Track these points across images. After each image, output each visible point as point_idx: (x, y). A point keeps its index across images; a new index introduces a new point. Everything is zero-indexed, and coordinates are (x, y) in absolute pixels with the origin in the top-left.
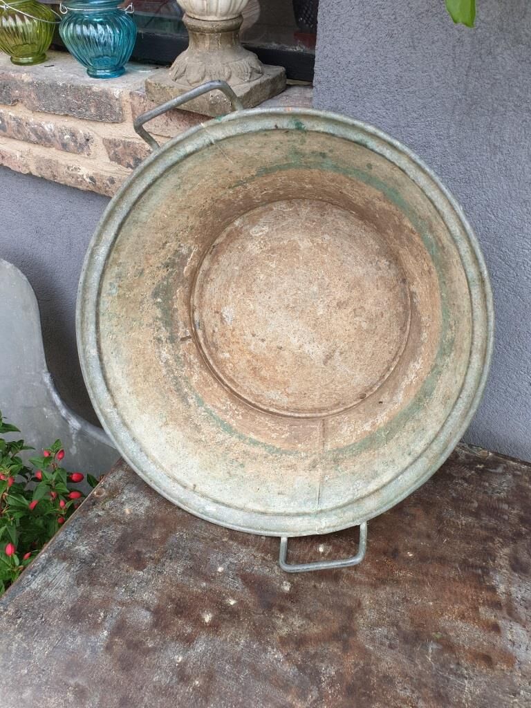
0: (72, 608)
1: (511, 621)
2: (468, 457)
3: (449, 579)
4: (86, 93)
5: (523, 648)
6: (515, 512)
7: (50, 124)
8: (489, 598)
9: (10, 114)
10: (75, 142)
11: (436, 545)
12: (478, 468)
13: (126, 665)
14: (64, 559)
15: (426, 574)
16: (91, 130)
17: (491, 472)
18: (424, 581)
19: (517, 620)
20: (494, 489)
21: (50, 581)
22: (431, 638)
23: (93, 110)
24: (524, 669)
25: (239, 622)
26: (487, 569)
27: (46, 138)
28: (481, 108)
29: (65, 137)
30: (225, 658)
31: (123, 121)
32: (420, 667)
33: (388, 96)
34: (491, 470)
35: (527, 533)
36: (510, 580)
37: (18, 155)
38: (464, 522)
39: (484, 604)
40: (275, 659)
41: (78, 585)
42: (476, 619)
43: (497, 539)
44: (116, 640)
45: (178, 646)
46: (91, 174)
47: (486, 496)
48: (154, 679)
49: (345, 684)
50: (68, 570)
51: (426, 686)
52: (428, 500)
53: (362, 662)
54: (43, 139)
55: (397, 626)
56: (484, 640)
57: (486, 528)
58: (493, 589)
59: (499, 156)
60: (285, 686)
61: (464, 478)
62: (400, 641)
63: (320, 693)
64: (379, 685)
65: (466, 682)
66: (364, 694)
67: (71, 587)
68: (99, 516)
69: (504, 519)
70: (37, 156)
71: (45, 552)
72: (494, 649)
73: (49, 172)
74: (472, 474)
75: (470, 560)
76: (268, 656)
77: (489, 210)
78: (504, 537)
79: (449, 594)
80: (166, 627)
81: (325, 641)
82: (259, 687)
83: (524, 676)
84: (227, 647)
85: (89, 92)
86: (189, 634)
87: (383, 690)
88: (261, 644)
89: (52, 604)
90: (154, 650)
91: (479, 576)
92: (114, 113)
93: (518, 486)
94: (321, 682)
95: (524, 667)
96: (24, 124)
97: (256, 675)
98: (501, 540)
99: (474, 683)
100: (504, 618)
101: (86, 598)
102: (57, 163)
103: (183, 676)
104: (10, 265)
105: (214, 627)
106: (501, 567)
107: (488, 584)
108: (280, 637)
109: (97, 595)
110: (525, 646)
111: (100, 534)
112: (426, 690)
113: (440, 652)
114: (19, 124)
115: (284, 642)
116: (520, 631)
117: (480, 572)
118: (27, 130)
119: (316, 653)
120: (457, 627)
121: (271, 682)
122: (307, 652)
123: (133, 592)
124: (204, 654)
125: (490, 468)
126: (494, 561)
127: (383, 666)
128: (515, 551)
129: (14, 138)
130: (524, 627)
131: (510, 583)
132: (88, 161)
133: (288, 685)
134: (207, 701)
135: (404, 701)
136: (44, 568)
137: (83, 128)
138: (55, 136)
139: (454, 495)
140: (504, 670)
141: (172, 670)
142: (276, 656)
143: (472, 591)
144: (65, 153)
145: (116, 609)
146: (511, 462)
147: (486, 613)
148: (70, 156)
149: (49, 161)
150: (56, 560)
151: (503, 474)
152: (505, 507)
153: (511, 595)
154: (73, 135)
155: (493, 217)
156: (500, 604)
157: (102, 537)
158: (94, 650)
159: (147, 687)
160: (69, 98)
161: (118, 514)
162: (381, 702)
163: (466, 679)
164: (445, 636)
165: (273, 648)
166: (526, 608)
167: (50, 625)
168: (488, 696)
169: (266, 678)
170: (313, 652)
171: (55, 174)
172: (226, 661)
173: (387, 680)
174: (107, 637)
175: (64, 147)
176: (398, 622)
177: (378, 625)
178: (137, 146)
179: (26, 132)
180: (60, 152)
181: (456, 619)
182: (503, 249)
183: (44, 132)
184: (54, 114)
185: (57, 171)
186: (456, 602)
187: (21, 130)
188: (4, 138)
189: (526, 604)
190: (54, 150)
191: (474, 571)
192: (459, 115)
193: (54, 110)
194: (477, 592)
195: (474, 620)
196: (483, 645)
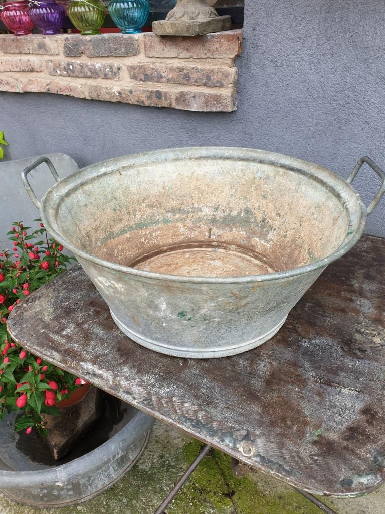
1: (361, 298)
3: (323, 281)
4: (120, 40)
6: (371, 256)
7: (98, 64)
8: (348, 289)
9: (77, 62)
10: (112, 72)
16: (121, 63)
19: (366, 297)
20: (358, 247)
22: (308, 301)
23: (123, 50)
26: (349, 278)
27: (96, 73)
28: (336, 7)
29: (107, 70)
31: (139, 53)
32: (299, 312)
33: (285, 10)
35: (378, 265)
36: (363, 282)
37: (79, 87)
39: (344, 291)
42: (339, 296)
43: (357, 266)
46: (119, 90)
47: (352, 250)
54: (94, 74)
56: (342, 304)
57: (351, 262)
58: (352, 285)
59: (349, 34)
65: (328, 318)
69: (363, 258)
70: (90, 85)
72: (348, 307)
73: (96, 94)
75: (338, 274)
77: (346, 69)
78: (362, 266)
79: (322, 286)
83: (366, 318)
85: (122, 39)
91: (344, 280)
92: (134, 49)
93: (374, 246)
95: (367, 315)
96: (85, 66)
98: (359, 267)
99: (333, 319)
100: (357, 296)
102: (101, 87)
104: (68, 157)
106: (358, 277)
107: (348, 283)
110: (368, 307)
113: (313, 307)
114: (82, 67)
116: (366, 302)
117: (344, 278)
118: (86, 70)
120: (326, 298)
126: (353, 275)
128: (368, 271)
129: (79, 77)
130: (369, 300)
132: (118, 83)
137: (116, 62)
138: (101, 70)
140: (353, 315)
143: (338, 286)
144: (106, 80)
146: (371, 237)
147: (345, 294)
148: (109, 81)
149: (96, 87)
152: (365, 254)
153: (362, 288)
154: (111, 68)
155: (348, 74)
156: (355, 291)
160: (111, 45)
164: (318, 301)
166: (372, 293)
168: (341, 324)
171: (99, 94)
175: (106, 77)
178: (146, 66)
179: (85, 71)
180: (103, 80)
181: (326, 295)
182: (356, 94)
183: (95, 70)
184: (102, 57)
185: (100, 93)
186: (327, 289)
187: (82, 71)
188: (73, 78)
189: (372, 291)
190: (100, 79)
191: (340, 278)
192: (324, 13)
193: (102, 54)
194: (340, 286)
195: (337, 296)
196: (341, 306)
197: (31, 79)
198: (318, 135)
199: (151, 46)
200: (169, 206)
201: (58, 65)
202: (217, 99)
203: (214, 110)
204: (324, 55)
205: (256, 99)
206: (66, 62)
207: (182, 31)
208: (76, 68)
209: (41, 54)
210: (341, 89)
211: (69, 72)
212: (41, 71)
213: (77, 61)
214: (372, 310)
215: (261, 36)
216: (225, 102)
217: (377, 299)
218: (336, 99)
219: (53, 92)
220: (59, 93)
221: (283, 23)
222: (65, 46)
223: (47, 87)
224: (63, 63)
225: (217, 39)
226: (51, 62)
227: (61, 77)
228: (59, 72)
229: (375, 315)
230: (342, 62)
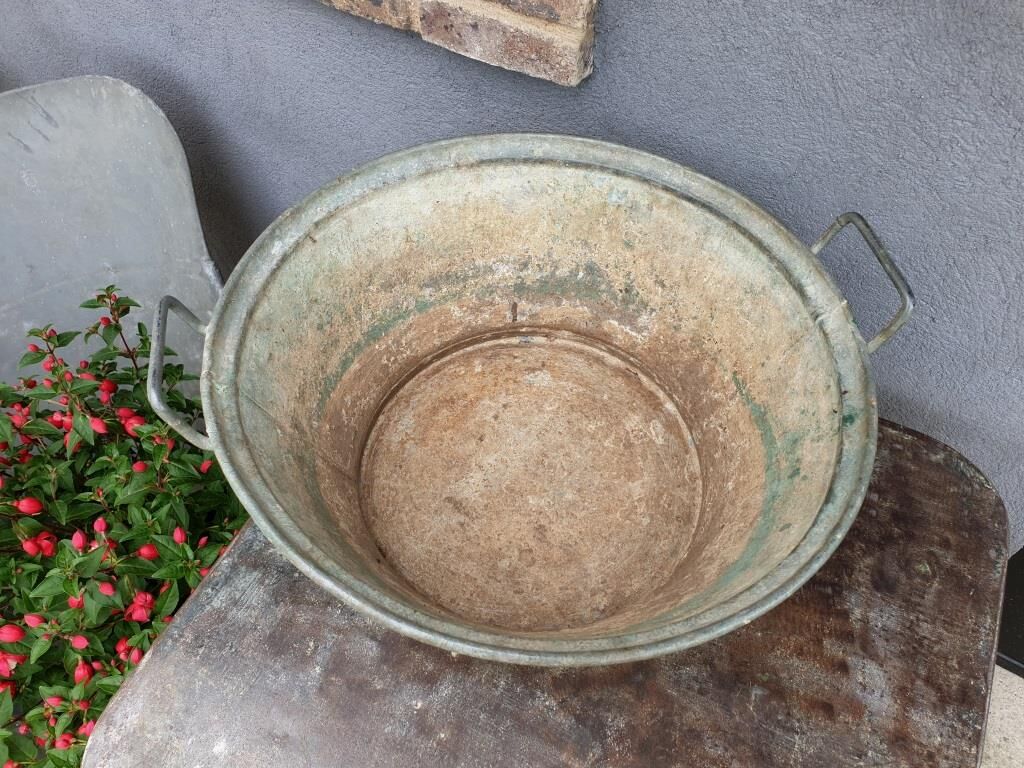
0: (270, 634)
1: (864, 658)
5: (877, 694)
6: (888, 504)
8: (838, 627)
13: (348, 712)
14: (255, 566)
19: (874, 657)
21: (237, 597)
22: (755, 681)
24: (876, 722)
26: (841, 586)
30: (480, 705)
32: (737, 718)
35: (901, 537)
36: (869, 602)
39: (830, 635)
40: (546, 706)
41: (277, 603)
42: (818, 654)
43: (858, 544)
44: (333, 679)
45: (416, 688)
48: (386, 731)
49: (637, 739)
50: (261, 582)
51: (743, 742)
53: (661, 713)
55: (712, 665)
56: (826, 683)
58: (845, 615)
60: (559, 742)
62: (714, 685)
63: (604, 750)
64: (682, 742)
65: (797, 737)
66: (662, 753)
67: (267, 605)
69: (871, 516)
71: (228, 556)
72: (838, 694)
76: (537, 703)
77: (907, 51)
78: (868, 542)
79: (784, 622)
80: (400, 662)
81: (613, 685)
82: (525, 743)
83: (874, 732)
84: (483, 690)
86: (430, 672)
87: (688, 747)
88: (527, 687)
89: (242, 630)
90: (384, 692)
91: (828, 595)
93: (896, 467)
94: (606, 736)
95: (876, 720)
97: (520, 727)
98: (863, 545)
99: (807, 740)
100: (856, 654)
101: (288, 623)
103: (423, 726)
105: (464, 663)
106: (860, 585)
107: (839, 607)
108: (553, 678)
109: (303, 617)
110: (880, 692)
112: (743, 747)
113: (764, 700)
115: (558, 684)
116: (875, 671)
117: (829, 590)
119: (601, 700)
120: (792, 665)
121: (539, 736)
122: (589, 699)
123: (352, 614)
124: (451, 699)
126: (850, 576)
127: (689, 717)
128: (881, 561)
130: (881, 666)
131: (869, 606)
133: (562, 740)
134: (456, 758)
135: (714, 762)
136: (228, 580)
140: (848, 723)
141: (410, 720)
142: (547, 703)
143: (816, 618)
145: (331, 638)
146: (890, 430)
147: (832, 648)
150: (243, 568)
153: (868, 623)
155: (913, 65)
156: (852, 636)
158: (304, 691)
159: (377, 739)
162: (683, 762)
163: (797, 733)
164: (774, 677)
165: (543, 692)
166: (887, 640)
167: (243, 657)
168: (824, 756)
169: (533, 730)
170: (596, 698)
172: (481, 709)
173: (694, 735)
174: (320, 675)
176: (712, 659)
177: (685, 663)
181: (791, 655)
182: (922, 117)
186: (793, 633)
189: (888, 635)
191: (822, 589)
194: (822, 619)
195: (815, 656)
196: (824, 689)
198: (803, 184)
200: (425, 273)
202: (542, 50)
203: (531, 71)
205: (646, 60)
214: (887, 700)
216: (563, 64)
217: (898, 663)
218: (864, 114)
229: (894, 718)
230: (902, 29)
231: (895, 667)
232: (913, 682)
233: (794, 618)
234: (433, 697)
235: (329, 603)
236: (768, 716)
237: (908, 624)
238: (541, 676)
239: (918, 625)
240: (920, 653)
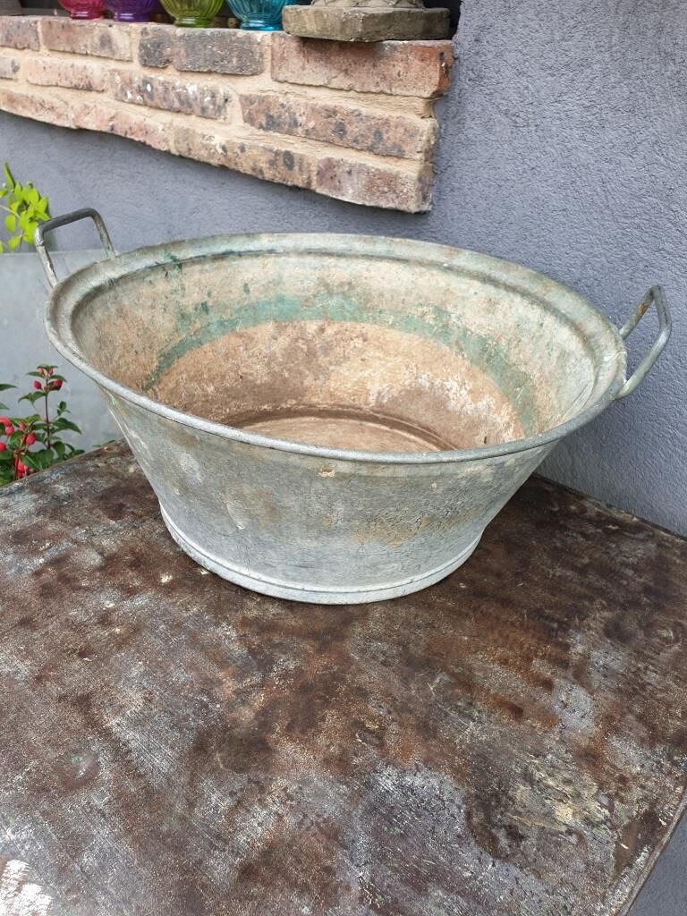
0: (19, 531)
1: (574, 683)
2: (599, 514)
3: (505, 622)
4: (231, 41)
5: (578, 714)
6: (642, 580)
7: (193, 86)
8: (554, 654)
10: (214, 104)
11: (505, 585)
12: (608, 529)
13: (46, 592)
14: (37, 491)
15: (475, 610)
16: (231, 88)
17: (626, 536)
18: (467, 615)
19: (586, 685)
20: (621, 552)
21: (10, 504)
22: (445, 669)
23: (235, 60)
25: (202, 592)
26: (569, 625)
27: (188, 103)
29: (206, 100)
30: (165, 619)
31: (262, 71)
32: (413, 692)
34: (626, 534)
35: (649, 605)
36: (596, 644)
37: (161, 127)
38: (558, 574)
39: (543, 657)
40: (226, 635)
41: (38, 515)
42: (524, 669)
43: (599, 601)
44: (50, 569)
45: (115, 593)
46: (223, 143)
47: (605, 557)
48: (70, 613)
49: (301, 681)
50: (35, 501)
51: (411, 712)
52: (517, 541)
53: (336, 668)
54: (184, 106)
55: (405, 647)
56: (523, 692)
57: (589, 586)
58: (566, 647)
59: (671, 67)
60: (223, 663)
61: (583, 534)
62: (401, 662)
63: (264, 680)
64: (346, 695)
65: (471, 723)
66: (320, 697)
67: (30, 514)
68: (98, 467)
69: (621, 584)
70: (177, 126)
71: (22, 482)
72: (533, 704)
73: (185, 145)
74: (597, 533)
75: (547, 611)
76: (219, 630)
77: (656, 148)
78: (611, 601)
79: (497, 636)
80: (112, 574)
81: (299, 636)
82: (189, 654)
83: (562, 741)
84: (174, 610)
85: (233, 38)
86: (135, 587)
87: (350, 700)
88: (216, 617)
90: (86, 589)
91: (553, 629)
92: (253, 61)
93: (660, 557)
94: (271, 671)
95: (567, 734)
96: (170, 89)
97: (192, 643)
98: (604, 602)
99: (482, 729)
100: (565, 678)
101: (39, 527)
102: (194, 132)
103: (105, 619)
105: (169, 589)
106: (590, 629)
107: (561, 640)
108: (244, 618)
109: (52, 527)
110: (581, 713)
111: (89, 480)
112: (409, 716)
113: (449, 685)
114: (166, 90)
115: (245, 623)
116: (582, 697)
117: (555, 625)
118: (172, 95)
119: (281, 644)
120: (491, 669)
121: (207, 653)
122: (270, 640)
123: (94, 535)
124: (142, 608)
125: (626, 531)
126: (581, 620)
127: (363, 679)
128: (620, 618)
129: (160, 109)
130: (592, 694)
131: (594, 646)
132: (223, 128)
133: (226, 662)
134: (120, 648)
135: (372, 718)
136: (11, 493)
137: (223, 86)
138: (196, 99)
139: (558, 545)
140: (535, 727)
141: (95, 612)
142: (228, 633)
143: (533, 641)
144: (203, 121)
145: (66, 545)
146: (662, 533)
147: (540, 667)
148: (209, 123)
149: (187, 131)
150: (27, 491)
151: (642, 540)
152: (630, 572)
153: (589, 658)
154: (213, 96)
155: (662, 159)
156: (568, 664)
157: (89, 483)
158: (20, 570)
159: (58, 617)
160: (215, 49)
161: (120, 470)
162: (339, 710)
163: (474, 721)
164: (468, 673)
165: (229, 625)
166: (605, 676)
168: (496, 746)
169: (203, 648)
170: (277, 641)
171: (191, 147)
172: (164, 621)
173: (362, 693)
174: (41, 564)
175: (204, 114)
176: (408, 643)
177: (379, 639)
178: (271, 100)
179: (171, 98)
180: (199, 120)
181: (493, 662)
182: (674, 207)
183: (187, 95)
184: (199, 72)
185: (193, 143)
186: (503, 646)
187: (166, 96)
188: (151, 110)
189: (607, 672)
190: (193, 117)
191: (547, 622)
192: (625, 13)
193: (199, 67)
194: (539, 644)
195: (520, 669)
196: (518, 696)
197: (87, 103)
198: (586, 288)
199: (283, 59)
201: (128, 81)
202: (391, 181)
203: (383, 204)
204: (616, 109)
205: (469, 192)
206: (142, 76)
207: (333, 30)
208: (157, 90)
209: (104, 58)
210: (643, 191)
211: (145, 96)
212: (103, 91)
213: (160, 77)
214: (587, 722)
215: (490, 56)
216: (405, 191)
217: (611, 696)
218: (629, 212)
219: (119, 133)
220: (128, 136)
221: (537, 31)
222: (142, 46)
223: (111, 123)
224: (136, 79)
225: (401, 52)
226: (119, 74)
227: (132, 106)
228: (130, 96)
229: (590, 738)
230: (651, 129)
231: (606, 699)
232: (623, 715)
233: (508, 636)
234: (128, 603)
235: (79, 525)
236: (446, 699)
237: (633, 670)
238: (233, 613)
239: (645, 673)
240: (640, 694)
